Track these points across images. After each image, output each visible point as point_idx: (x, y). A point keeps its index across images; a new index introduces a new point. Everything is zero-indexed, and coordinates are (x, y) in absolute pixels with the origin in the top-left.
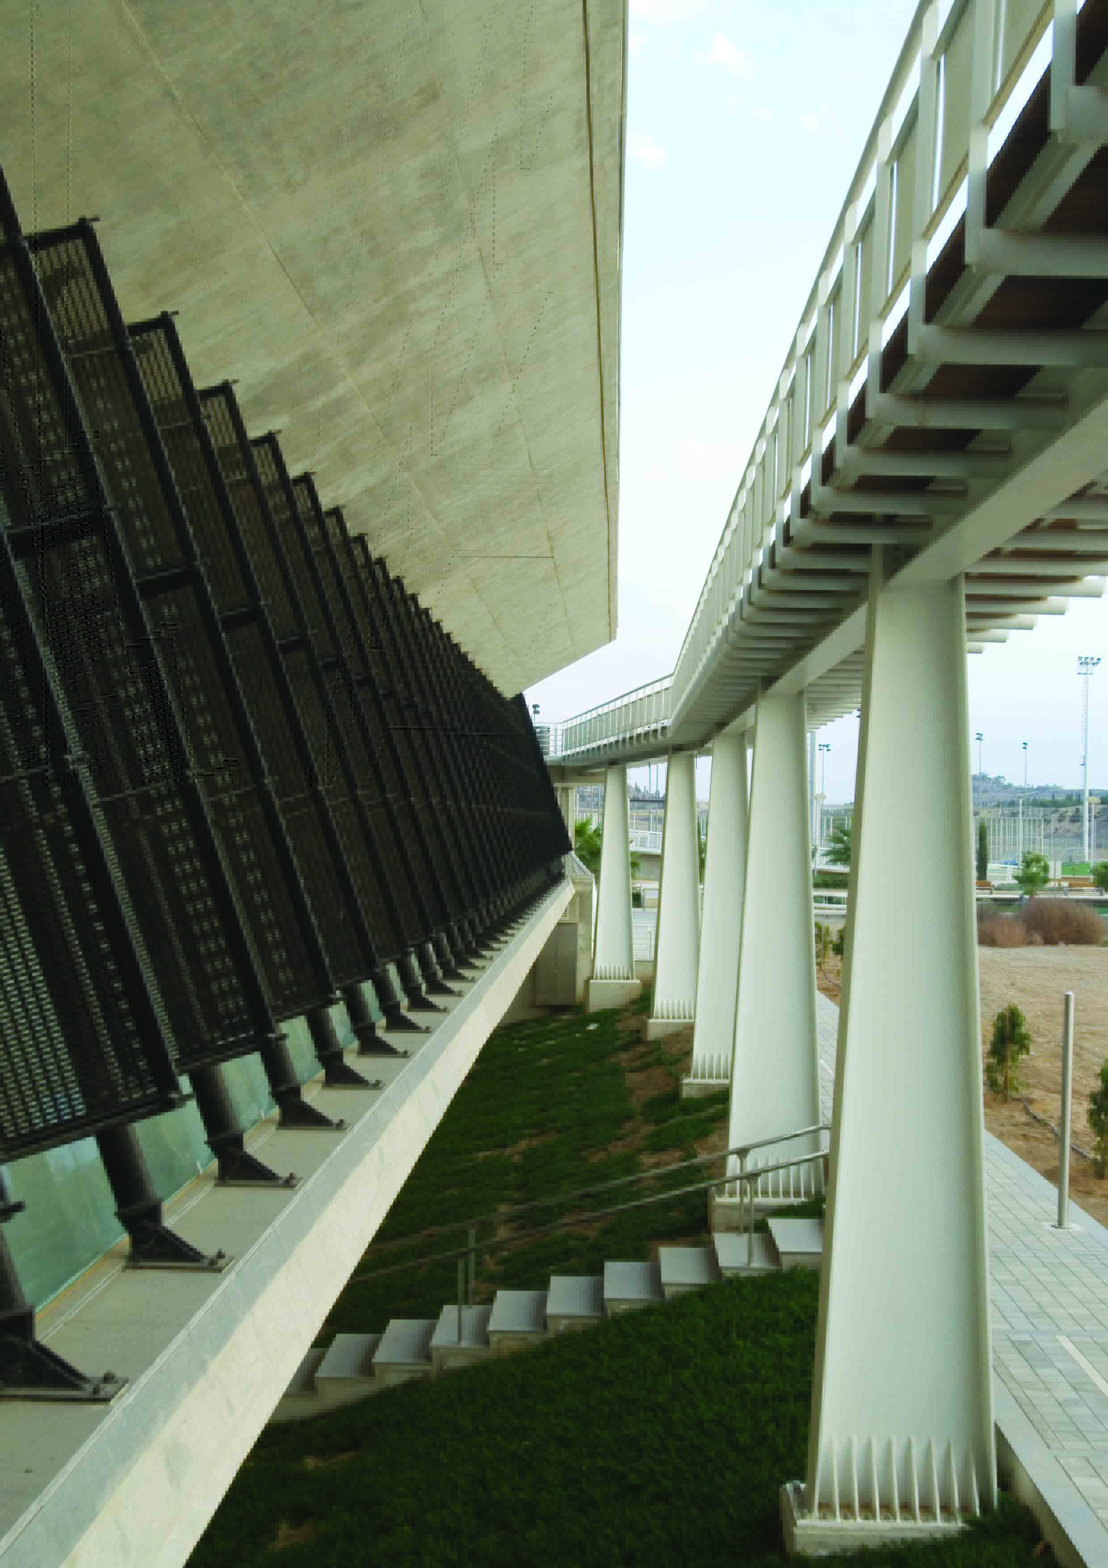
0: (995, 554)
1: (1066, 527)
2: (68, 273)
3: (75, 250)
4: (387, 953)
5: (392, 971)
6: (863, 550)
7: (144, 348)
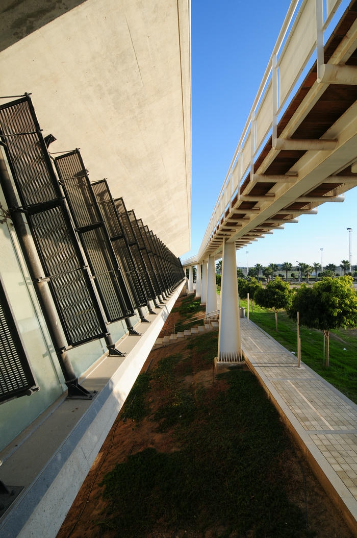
0: (244, 236)
1: (248, 235)
2: (120, 205)
3: (120, 201)
4: (163, 291)
5: (164, 293)
6: (222, 238)
7: (130, 214)
